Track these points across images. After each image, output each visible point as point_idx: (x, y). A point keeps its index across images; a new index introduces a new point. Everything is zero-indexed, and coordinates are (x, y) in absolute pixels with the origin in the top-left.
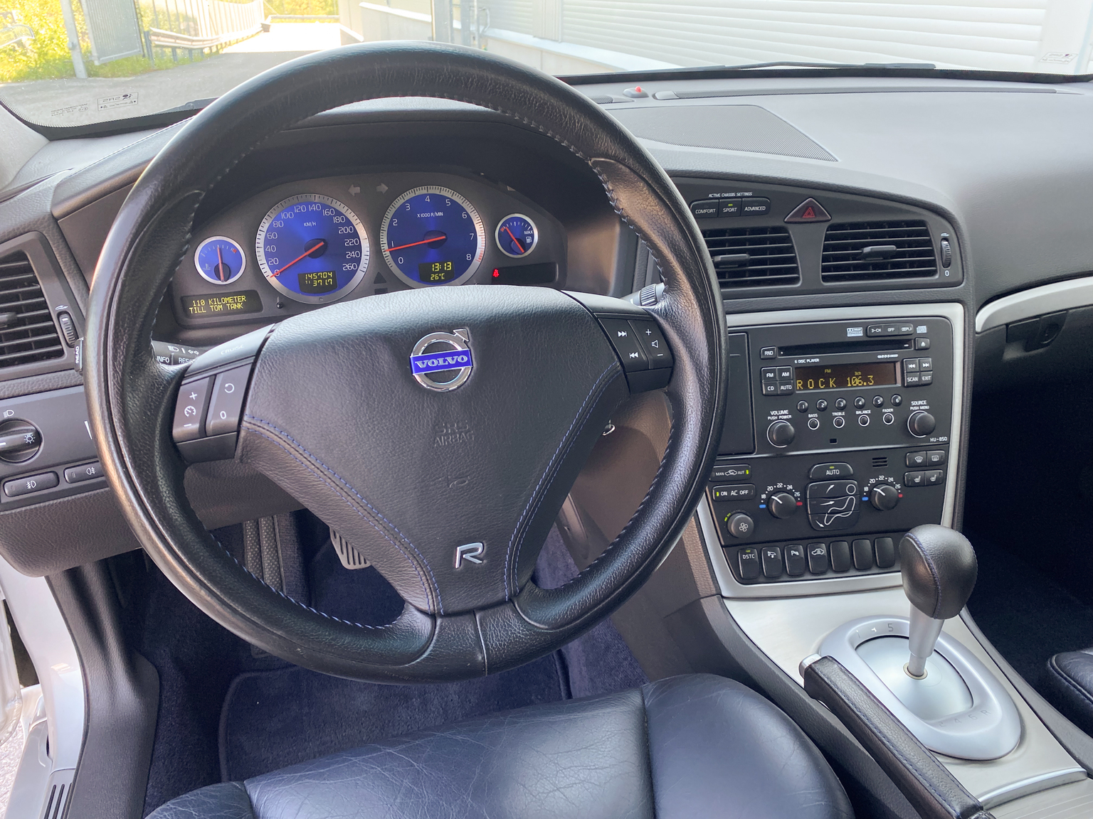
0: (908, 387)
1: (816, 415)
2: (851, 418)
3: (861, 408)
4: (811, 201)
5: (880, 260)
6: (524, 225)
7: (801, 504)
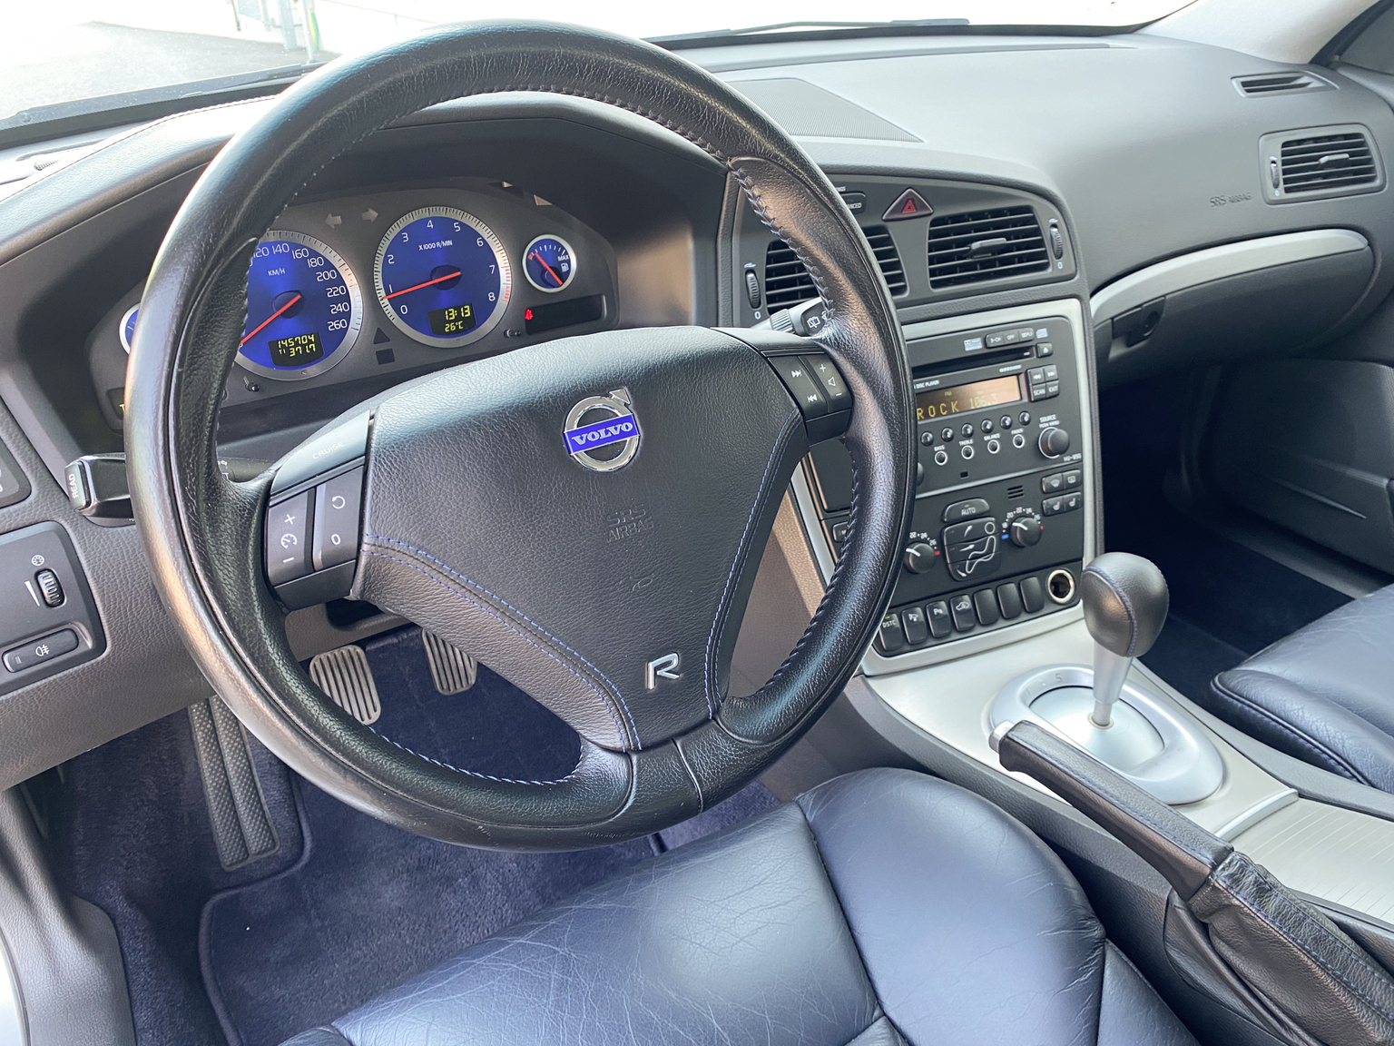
0: (1036, 401)
1: (942, 447)
2: (980, 446)
3: (989, 432)
4: (910, 193)
5: (989, 256)
6: (557, 249)
7: (938, 553)
